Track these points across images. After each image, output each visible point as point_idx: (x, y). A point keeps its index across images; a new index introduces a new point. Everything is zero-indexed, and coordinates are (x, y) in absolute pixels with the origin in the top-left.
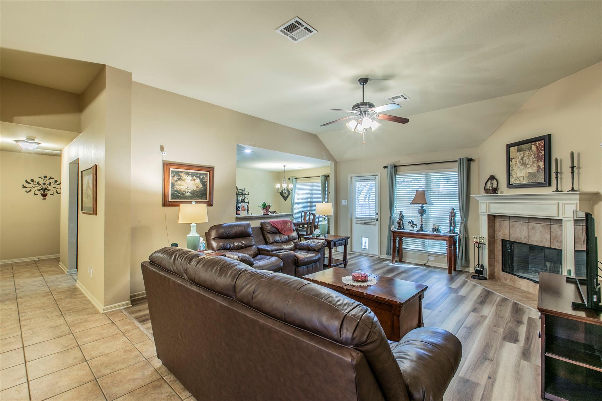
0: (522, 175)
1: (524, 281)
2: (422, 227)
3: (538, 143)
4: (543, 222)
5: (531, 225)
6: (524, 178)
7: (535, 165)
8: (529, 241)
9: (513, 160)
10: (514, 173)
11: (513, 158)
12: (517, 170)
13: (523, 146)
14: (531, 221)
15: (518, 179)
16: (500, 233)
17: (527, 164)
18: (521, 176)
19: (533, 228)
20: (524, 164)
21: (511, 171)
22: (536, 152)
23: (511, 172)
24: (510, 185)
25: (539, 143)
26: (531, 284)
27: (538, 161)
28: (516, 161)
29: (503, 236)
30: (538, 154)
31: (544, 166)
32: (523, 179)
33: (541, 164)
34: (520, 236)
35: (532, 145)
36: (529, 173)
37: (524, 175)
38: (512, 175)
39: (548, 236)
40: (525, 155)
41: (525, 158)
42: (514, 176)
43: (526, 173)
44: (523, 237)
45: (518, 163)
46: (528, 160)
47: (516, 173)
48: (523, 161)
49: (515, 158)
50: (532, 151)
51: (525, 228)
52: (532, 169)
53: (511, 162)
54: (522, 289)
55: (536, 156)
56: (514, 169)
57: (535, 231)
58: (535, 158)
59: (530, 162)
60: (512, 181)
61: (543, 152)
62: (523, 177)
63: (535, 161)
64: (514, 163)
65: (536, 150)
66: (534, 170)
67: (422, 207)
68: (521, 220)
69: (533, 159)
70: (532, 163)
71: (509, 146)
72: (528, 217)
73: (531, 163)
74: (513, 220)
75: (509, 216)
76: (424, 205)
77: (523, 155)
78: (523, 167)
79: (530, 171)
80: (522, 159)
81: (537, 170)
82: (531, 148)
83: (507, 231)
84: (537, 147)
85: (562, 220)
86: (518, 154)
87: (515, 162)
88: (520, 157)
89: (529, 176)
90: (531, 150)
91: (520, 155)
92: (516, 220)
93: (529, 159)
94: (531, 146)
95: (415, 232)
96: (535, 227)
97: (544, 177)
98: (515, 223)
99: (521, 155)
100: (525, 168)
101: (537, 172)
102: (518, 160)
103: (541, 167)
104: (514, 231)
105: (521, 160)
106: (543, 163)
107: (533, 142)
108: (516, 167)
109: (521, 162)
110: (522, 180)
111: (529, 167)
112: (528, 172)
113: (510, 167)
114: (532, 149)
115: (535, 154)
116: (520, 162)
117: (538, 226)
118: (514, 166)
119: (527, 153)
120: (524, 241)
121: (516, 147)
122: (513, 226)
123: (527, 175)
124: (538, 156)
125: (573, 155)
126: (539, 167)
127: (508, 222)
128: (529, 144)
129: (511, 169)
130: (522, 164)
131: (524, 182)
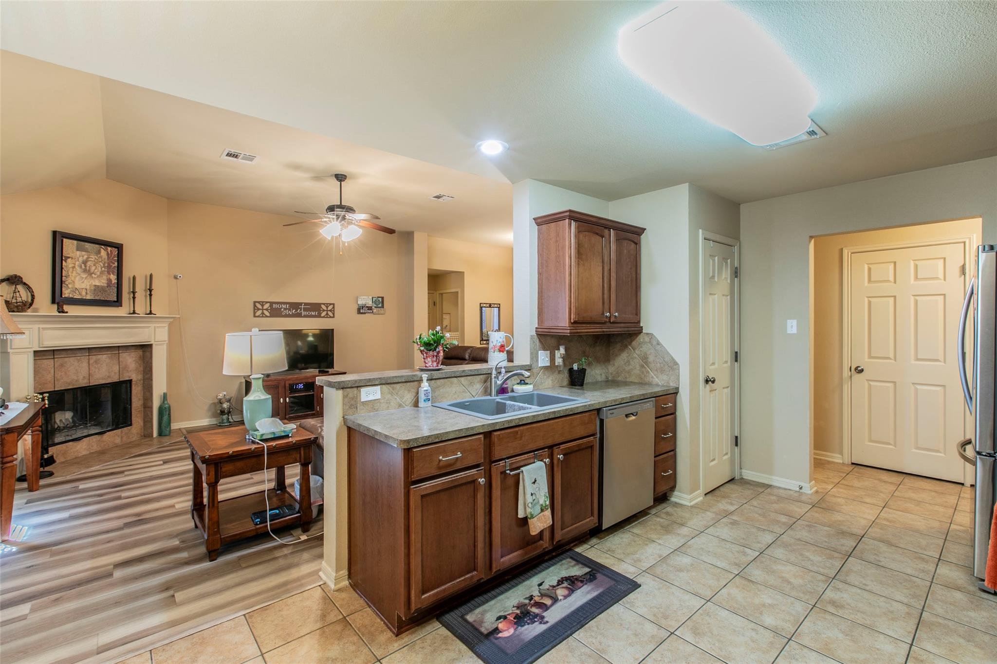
0: (83, 286)
1: (84, 441)
3: (109, 249)
4: (111, 351)
5: (93, 358)
6: (88, 292)
7: (105, 277)
8: (91, 381)
9: (69, 260)
10: (69, 281)
11: (69, 257)
12: (75, 278)
13: (87, 245)
15: (77, 292)
17: (93, 273)
18: (83, 289)
19: (96, 362)
20: (88, 272)
21: (65, 276)
22: (106, 260)
23: (64, 278)
24: (60, 300)
25: (111, 251)
26: (94, 440)
27: (109, 273)
28: (75, 264)
29: (40, 387)
30: (109, 264)
31: (116, 281)
32: (86, 293)
33: (113, 278)
34: (76, 378)
35: (102, 249)
36: (95, 286)
37: (88, 288)
38: (67, 283)
39: (116, 368)
40: (90, 259)
41: (89, 264)
42: (70, 286)
43: (90, 285)
44: (81, 377)
45: (77, 268)
46: (93, 268)
47: (74, 282)
48: (86, 266)
49: (72, 258)
50: (101, 257)
51: (85, 365)
52: (102, 282)
53: (66, 262)
54: (80, 455)
55: (106, 265)
56: (70, 274)
57: (99, 365)
58: (105, 267)
59: (96, 271)
60: (66, 293)
61: (116, 264)
62: (86, 289)
63: (104, 271)
64: (71, 266)
65: (106, 257)
66: (103, 283)
68: (77, 354)
69: (101, 269)
70: (100, 273)
71: (60, 235)
72: (89, 348)
73: (98, 273)
74: (63, 356)
75: (56, 350)
77: (88, 258)
78: (86, 276)
79: (97, 283)
80: (85, 263)
81: (107, 284)
82: (99, 252)
83: (50, 377)
84: (108, 254)
85: (151, 345)
86: (78, 253)
87: (73, 265)
88: (81, 259)
89: (95, 290)
90: (99, 255)
91: (81, 256)
92: (67, 354)
93: (96, 267)
94: (100, 250)
96: (99, 360)
97: (116, 295)
98: (66, 359)
99: (83, 257)
100: (88, 278)
101: (107, 287)
102: (77, 263)
103: (113, 282)
104: (65, 373)
105: (83, 265)
106: (116, 277)
107: (104, 245)
108: (74, 272)
109: (83, 267)
110: (84, 293)
111: (95, 278)
112: (94, 284)
113: (63, 271)
114: (102, 254)
115: (105, 263)
116: (81, 267)
117: (104, 357)
118: (71, 270)
119: (93, 257)
120: (83, 383)
121: (75, 242)
122: (62, 365)
123: (93, 288)
124: (109, 267)
125: (151, 276)
126: (110, 280)
127: (53, 360)
128: (97, 246)
129: (64, 273)
130: (85, 271)
131: (88, 297)
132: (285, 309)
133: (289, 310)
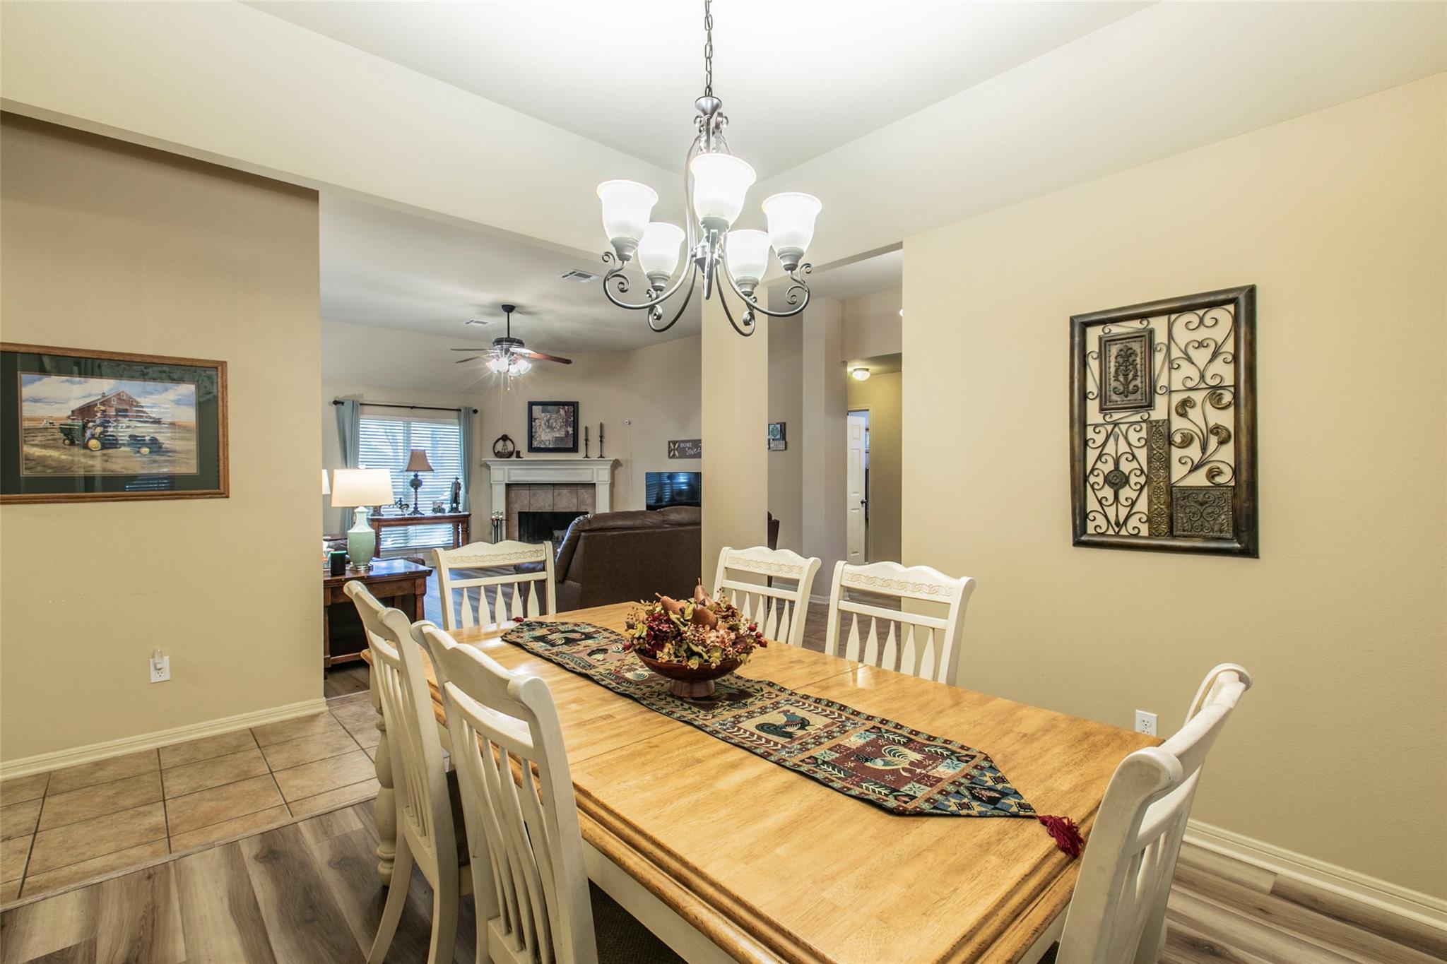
0: (547, 438)
2: (416, 508)
3: (566, 407)
4: (570, 487)
5: (556, 492)
6: (551, 442)
7: (563, 430)
8: (553, 509)
9: (537, 421)
10: (537, 435)
11: (537, 419)
12: (541, 432)
13: (549, 408)
14: (557, 487)
15: (543, 443)
16: (516, 505)
17: (554, 428)
18: (547, 440)
19: (559, 495)
20: (551, 427)
21: (534, 432)
22: (565, 416)
23: (533, 434)
24: (532, 449)
25: (568, 408)
27: (567, 426)
28: (541, 423)
29: (520, 508)
30: (567, 419)
31: (573, 432)
32: (549, 443)
33: (570, 430)
34: (544, 505)
35: (560, 408)
36: (556, 437)
37: (551, 439)
38: (535, 437)
39: (575, 501)
40: (552, 417)
41: (551, 421)
42: (538, 439)
43: (552, 437)
44: (547, 505)
45: (543, 425)
46: (555, 424)
47: (540, 436)
49: (539, 419)
50: (560, 415)
51: (550, 496)
52: (561, 434)
53: (535, 422)
55: (565, 420)
56: (538, 430)
57: (561, 497)
58: (563, 422)
59: (557, 426)
60: (535, 444)
61: (572, 419)
62: (549, 440)
63: (563, 425)
64: (538, 424)
65: (565, 414)
67: (416, 476)
68: (544, 487)
69: (561, 424)
70: (560, 427)
71: (531, 404)
72: (553, 484)
74: (535, 488)
75: (529, 484)
76: (419, 473)
77: (550, 417)
78: (549, 430)
79: (558, 435)
80: (548, 421)
81: (566, 435)
82: (559, 411)
83: (526, 502)
84: (565, 412)
85: (595, 484)
86: (543, 414)
88: (545, 419)
89: (556, 440)
90: (558, 414)
91: (545, 416)
92: (538, 487)
93: (557, 423)
95: (406, 516)
96: (561, 493)
97: (572, 443)
98: (537, 490)
99: (547, 416)
100: (551, 431)
101: (566, 437)
102: (543, 422)
103: (570, 433)
104: (537, 501)
106: (572, 429)
107: (562, 405)
108: (541, 428)
109: (547, 424)
110: (547, 444)
111: (556, 431)
113: (533, 428)
114: (561, 412)
115: (563, 419)
116: (545, 424)
117: (565, 492)
118: (538, 427)
119: (554, 416)
120: (549, 509)
121: (540, 407)
122: (534, 495)
123: (554, 439)
124: (567, 421)
125: (601, 425)
126: (568, 432)
127: (528, 490)
128: (557, 407)
129: (534, 430)
130: (548, 427)
131: (551, 446)
132: (689, 448)
133: (692, 450)
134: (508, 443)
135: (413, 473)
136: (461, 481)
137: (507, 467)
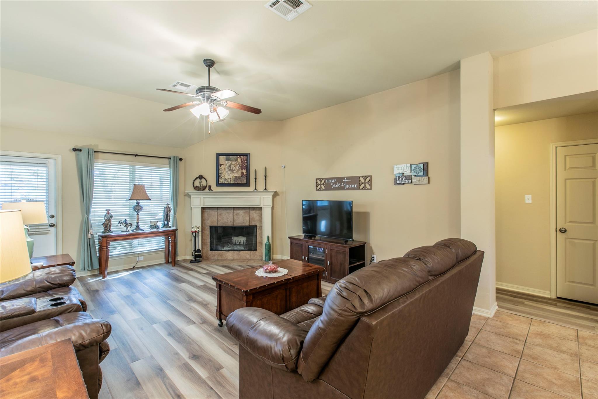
0: (229, 177)
1: (230, 252)
2: (138, 226)
3: (242, 157)
4: (245, 210)
5: (235, 212)
6: (232, 180)
7: (240, 172)
8: (234, 224)
9: (222, 166)
10: (223, 175)
11: (222, 164)
12: (225, 173)
13: (231, 157)
14: (236, 210)
15: (226, 180)
16: (208, 221)
17: (234, 170)
18: (229, 179)
20: (232, 170)
21: (221, 173)
22: (241, 163)
23: (220, 174)
24: (219, 184)
25: (243, 158)
26: (236, 253)
27: (242, 169)
28: (225, 167)
29: (211, 223)
30: (242, 165)
31: (246, 173)
32: (231, 181)
33: (245, 172)
34: (227, 221)
35: (238, 158)
36: (235, 177)
37: (232, 178)
38: (221, 176)
39: (248, 218)
40: (232, 164)
41: (232, 166)
42: (223, 178)
43: (233, 176)
44: (229, 221)
45: (226, 169)
46: (234, 168)
47: (225, 176)
48: (230, 168)
49: (224, 165)
50: (238, 162)
51: (231, 215)
52: (239, 174)
53: (221, 167)
54: (229, 258)
55: (241, 165)
56: (223, 172)
57: (238, 216)
58: (240, 167)
59: (236, 169)
60: (221, 181)
61: (246, 164)
62: (231, 179)
63: (240, 169)
64: (223, 168)
65: (241, 161)
66: (239, 175)
67: (138, 203)
68: (227, 210)
69: (238, 168)
70: (238, 170)
71: (218, 155)
72: (233, 207)
73: (237, 170)
74: (221, 210)
75: (217, 207)
76: (140, 201)
77: (231, 164)
78: (230, 172)
79: (236, 175)
80: (230, 166)
81: (241, 175)
82: (237, 159)
83: (215, 219)
84: (241, 160)
85: (262, 207)
86: (227, 162)
87: (224, 168)
88: (228, 165)
89: (235, 179)
90: (237, 161)
91: (228, 163)
92: (223, 210)
93: (236, 167)
94: (237, 158)
96: (238, 213)
97: (246, 180)
98: (223, 212)
99: (229, 163)
100: (232, 173)
101: (241, 176)
102: (226, 166)
103: (245, 174)
104: (222, 218)
105: (229, 167)
106: (246, 171)
107: (239, 156)
108: (225, 171)
109: (229, 168)
110: (229, 181)
111: (235, 173)
112: (234, 176)
113: (220, 171)
114: (238, 160)
115: (240, 164)
116: (228, 168)
117: (241, 212)
118: (223, 170)
119: (234, 162)
120: (230, 224)
121: (225, 157)
122: (220, 214)
123: (234, 178)
124: (242, 166)
125: (266, 168)
126: (243, 173)
127: (216, 212)
128: (236, 157)
129: (220, 172)
130: (230, 170)
131: (232, 183)
132: (334, 183)
133: (336, 184)
134: (203, 180)
135: (135, 201)
136: (171, 206)
137: (202, 197)
